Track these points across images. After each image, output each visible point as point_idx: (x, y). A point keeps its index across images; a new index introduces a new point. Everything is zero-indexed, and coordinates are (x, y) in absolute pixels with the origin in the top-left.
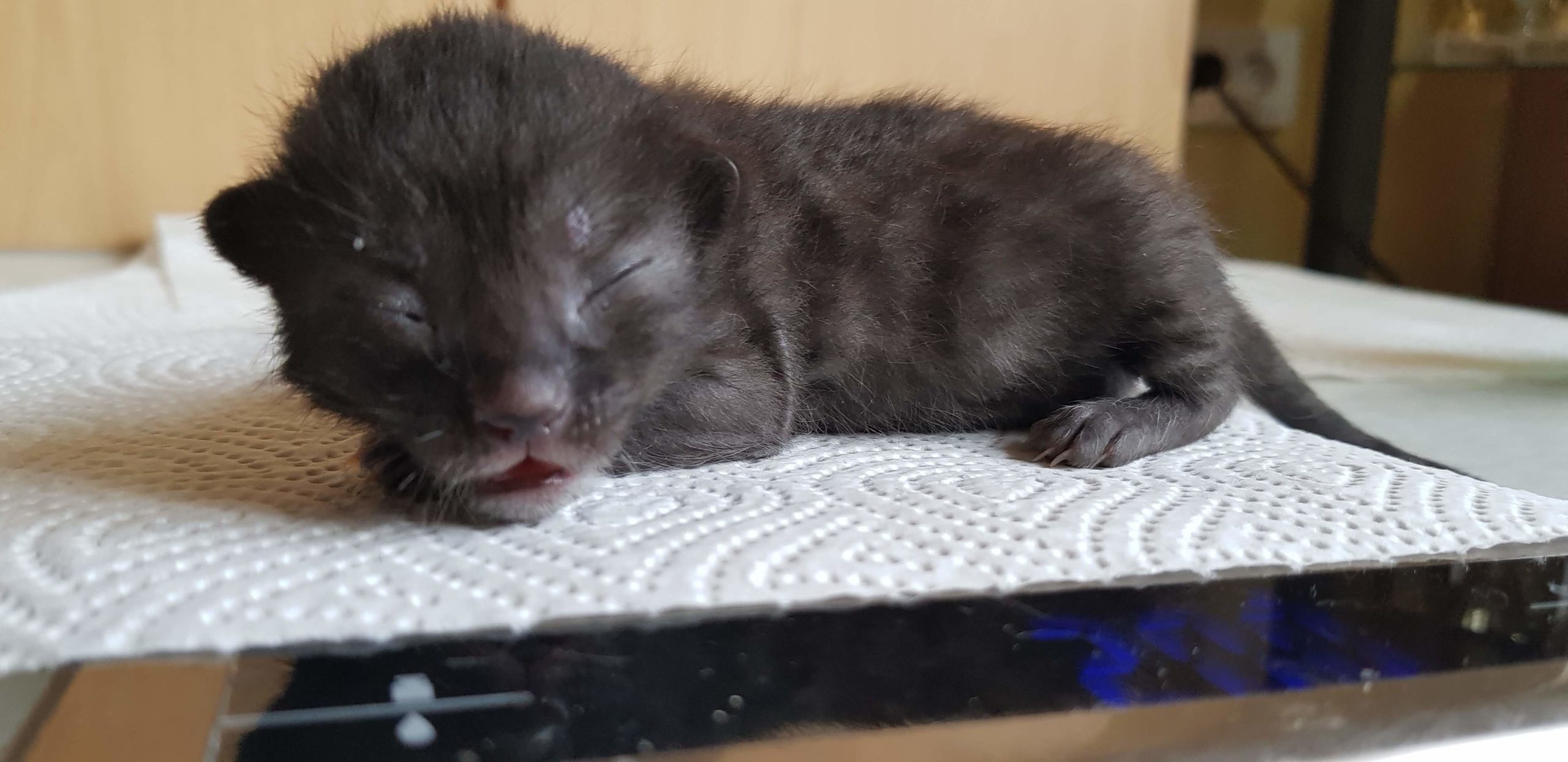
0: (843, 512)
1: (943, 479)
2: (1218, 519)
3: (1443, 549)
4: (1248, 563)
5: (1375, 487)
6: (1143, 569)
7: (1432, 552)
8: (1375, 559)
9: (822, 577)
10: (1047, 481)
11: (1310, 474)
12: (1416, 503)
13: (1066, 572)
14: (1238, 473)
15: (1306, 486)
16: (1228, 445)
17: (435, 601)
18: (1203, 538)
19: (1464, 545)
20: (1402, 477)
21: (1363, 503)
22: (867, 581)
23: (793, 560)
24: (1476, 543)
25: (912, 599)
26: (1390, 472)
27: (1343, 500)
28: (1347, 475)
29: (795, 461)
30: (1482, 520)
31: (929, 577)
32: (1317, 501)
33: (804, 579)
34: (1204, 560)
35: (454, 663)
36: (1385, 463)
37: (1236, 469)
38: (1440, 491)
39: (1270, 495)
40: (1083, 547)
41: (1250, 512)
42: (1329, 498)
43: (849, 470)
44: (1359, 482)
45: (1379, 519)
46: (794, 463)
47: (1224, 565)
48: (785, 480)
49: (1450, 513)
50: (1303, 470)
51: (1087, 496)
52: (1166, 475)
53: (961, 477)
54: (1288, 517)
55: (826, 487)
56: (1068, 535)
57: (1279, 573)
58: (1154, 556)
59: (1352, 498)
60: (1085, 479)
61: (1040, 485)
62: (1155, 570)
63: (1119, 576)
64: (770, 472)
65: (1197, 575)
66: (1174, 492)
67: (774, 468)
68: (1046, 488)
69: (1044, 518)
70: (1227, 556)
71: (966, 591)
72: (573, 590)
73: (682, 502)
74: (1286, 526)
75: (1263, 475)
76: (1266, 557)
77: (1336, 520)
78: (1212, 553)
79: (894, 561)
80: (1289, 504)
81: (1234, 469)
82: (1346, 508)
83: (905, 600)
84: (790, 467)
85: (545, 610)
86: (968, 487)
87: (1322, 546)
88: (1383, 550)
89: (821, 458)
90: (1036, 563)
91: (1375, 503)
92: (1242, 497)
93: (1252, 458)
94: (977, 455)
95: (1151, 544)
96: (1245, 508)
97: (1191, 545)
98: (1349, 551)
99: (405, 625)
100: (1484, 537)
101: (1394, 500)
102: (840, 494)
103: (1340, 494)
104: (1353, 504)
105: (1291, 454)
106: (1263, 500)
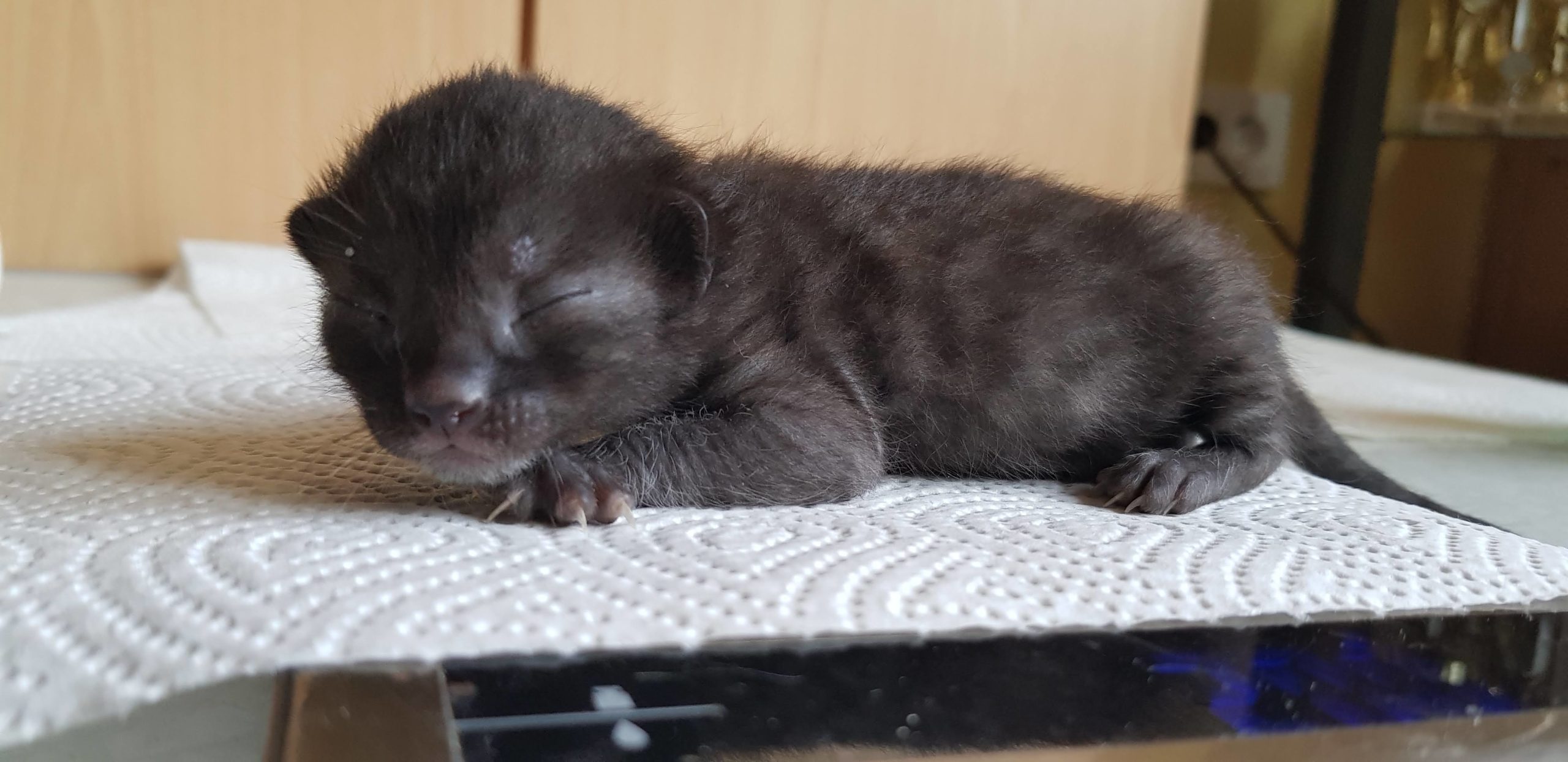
0: (951, 548)
1: (1033, 521)
2: (1300, 565)
3: (1509, 599)
4: (1336, 607)
5: (1435, 540)
6: (1244, 611)
7: (1499, 603)
8: (1449, 607)
9: (952, 608)
10: (1130, 525)
11: (1372, 526)
12: (1477, 556)
13: (1173, 612)
14: (1305, 524)
15: (1371, 537)
16: (1284, 497)
17: (606, 619)
18: (1292, 583)
19: (1528, 597)
20: (1456, 532)
21: (1428, 555)
22: (994, 614)
23: (921, 591)
24: (1538, 594)
25: (1040, 633)
26: (1443, 527)
27: (1408, 551)
28: (1405, 530)
29: (885, 500)
30: (1539, 574)
31: (1049, 612)
32: (1386, 552)
33: (936, 611)
34: (1296, 604)
35: (643, 676)
36: (1437, 519)
37: (1302, 520)
38: (1495, 546)
39: (1339, 545)
40: (1185, 588)
41: (1328, 560)
42: (1396, 549)
43: (939, 510)
44: (1419, 535)
45: (1445, 570)
46: (885, 502)
47: (1314, 608)
48: (881, 517)
49: (1509, 566)
50: (1364, 522)
51: (1173, 540)
52: (1239, 523)
53: (1048, 519)
54: (1363, 565)
55: (925, 525)
56: (1169, 577)
57: (1365, 618)
58: (1251, 598)
59: (1418, 549)
60: (1164, 525)
61: (1125, 529)
62: (1254, 612)
63: (1223, 617)
64: (866, 510)
65: (1291, 617)
66: (1251, 541)
67: (867, 506)
68: (1133, 532)
69: (1141, 560)
70: (1316, 600)
71: (1087, 626)
72: (729, 612)
73: (797, 534)
74: (1362, 573)
75: (1329, 526)
76: (1351, 602)
77: (1407, 570)
78: (1302, 597)
79: (1015, 596)
80: (1361, 553)
81: (1299, 519)
82: (1413, 558)
83: (1033, 633)
84: (882, 506)
85: (709, 631)
86: (1058, 528)
87: (1398, 593)
88: (1454, 599)
89: (907, 498)
90: (1145, 602)
91: (1439, 555)
92: (1315, 546)
93: (1311, 510)
94: (1052, 500)
95: (1247, 588)
96: (1323, 556)
97: (1282, 589)
98: (1424, 599)
99: (586, 640)
100: (1544, 589)
101: (1456, 553)
102: (943, 531)
103: (1405, 546)
104: (1420, 555)
105: (1347, 507)
106: (1337, 549)
